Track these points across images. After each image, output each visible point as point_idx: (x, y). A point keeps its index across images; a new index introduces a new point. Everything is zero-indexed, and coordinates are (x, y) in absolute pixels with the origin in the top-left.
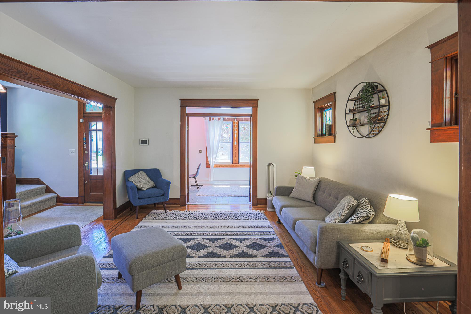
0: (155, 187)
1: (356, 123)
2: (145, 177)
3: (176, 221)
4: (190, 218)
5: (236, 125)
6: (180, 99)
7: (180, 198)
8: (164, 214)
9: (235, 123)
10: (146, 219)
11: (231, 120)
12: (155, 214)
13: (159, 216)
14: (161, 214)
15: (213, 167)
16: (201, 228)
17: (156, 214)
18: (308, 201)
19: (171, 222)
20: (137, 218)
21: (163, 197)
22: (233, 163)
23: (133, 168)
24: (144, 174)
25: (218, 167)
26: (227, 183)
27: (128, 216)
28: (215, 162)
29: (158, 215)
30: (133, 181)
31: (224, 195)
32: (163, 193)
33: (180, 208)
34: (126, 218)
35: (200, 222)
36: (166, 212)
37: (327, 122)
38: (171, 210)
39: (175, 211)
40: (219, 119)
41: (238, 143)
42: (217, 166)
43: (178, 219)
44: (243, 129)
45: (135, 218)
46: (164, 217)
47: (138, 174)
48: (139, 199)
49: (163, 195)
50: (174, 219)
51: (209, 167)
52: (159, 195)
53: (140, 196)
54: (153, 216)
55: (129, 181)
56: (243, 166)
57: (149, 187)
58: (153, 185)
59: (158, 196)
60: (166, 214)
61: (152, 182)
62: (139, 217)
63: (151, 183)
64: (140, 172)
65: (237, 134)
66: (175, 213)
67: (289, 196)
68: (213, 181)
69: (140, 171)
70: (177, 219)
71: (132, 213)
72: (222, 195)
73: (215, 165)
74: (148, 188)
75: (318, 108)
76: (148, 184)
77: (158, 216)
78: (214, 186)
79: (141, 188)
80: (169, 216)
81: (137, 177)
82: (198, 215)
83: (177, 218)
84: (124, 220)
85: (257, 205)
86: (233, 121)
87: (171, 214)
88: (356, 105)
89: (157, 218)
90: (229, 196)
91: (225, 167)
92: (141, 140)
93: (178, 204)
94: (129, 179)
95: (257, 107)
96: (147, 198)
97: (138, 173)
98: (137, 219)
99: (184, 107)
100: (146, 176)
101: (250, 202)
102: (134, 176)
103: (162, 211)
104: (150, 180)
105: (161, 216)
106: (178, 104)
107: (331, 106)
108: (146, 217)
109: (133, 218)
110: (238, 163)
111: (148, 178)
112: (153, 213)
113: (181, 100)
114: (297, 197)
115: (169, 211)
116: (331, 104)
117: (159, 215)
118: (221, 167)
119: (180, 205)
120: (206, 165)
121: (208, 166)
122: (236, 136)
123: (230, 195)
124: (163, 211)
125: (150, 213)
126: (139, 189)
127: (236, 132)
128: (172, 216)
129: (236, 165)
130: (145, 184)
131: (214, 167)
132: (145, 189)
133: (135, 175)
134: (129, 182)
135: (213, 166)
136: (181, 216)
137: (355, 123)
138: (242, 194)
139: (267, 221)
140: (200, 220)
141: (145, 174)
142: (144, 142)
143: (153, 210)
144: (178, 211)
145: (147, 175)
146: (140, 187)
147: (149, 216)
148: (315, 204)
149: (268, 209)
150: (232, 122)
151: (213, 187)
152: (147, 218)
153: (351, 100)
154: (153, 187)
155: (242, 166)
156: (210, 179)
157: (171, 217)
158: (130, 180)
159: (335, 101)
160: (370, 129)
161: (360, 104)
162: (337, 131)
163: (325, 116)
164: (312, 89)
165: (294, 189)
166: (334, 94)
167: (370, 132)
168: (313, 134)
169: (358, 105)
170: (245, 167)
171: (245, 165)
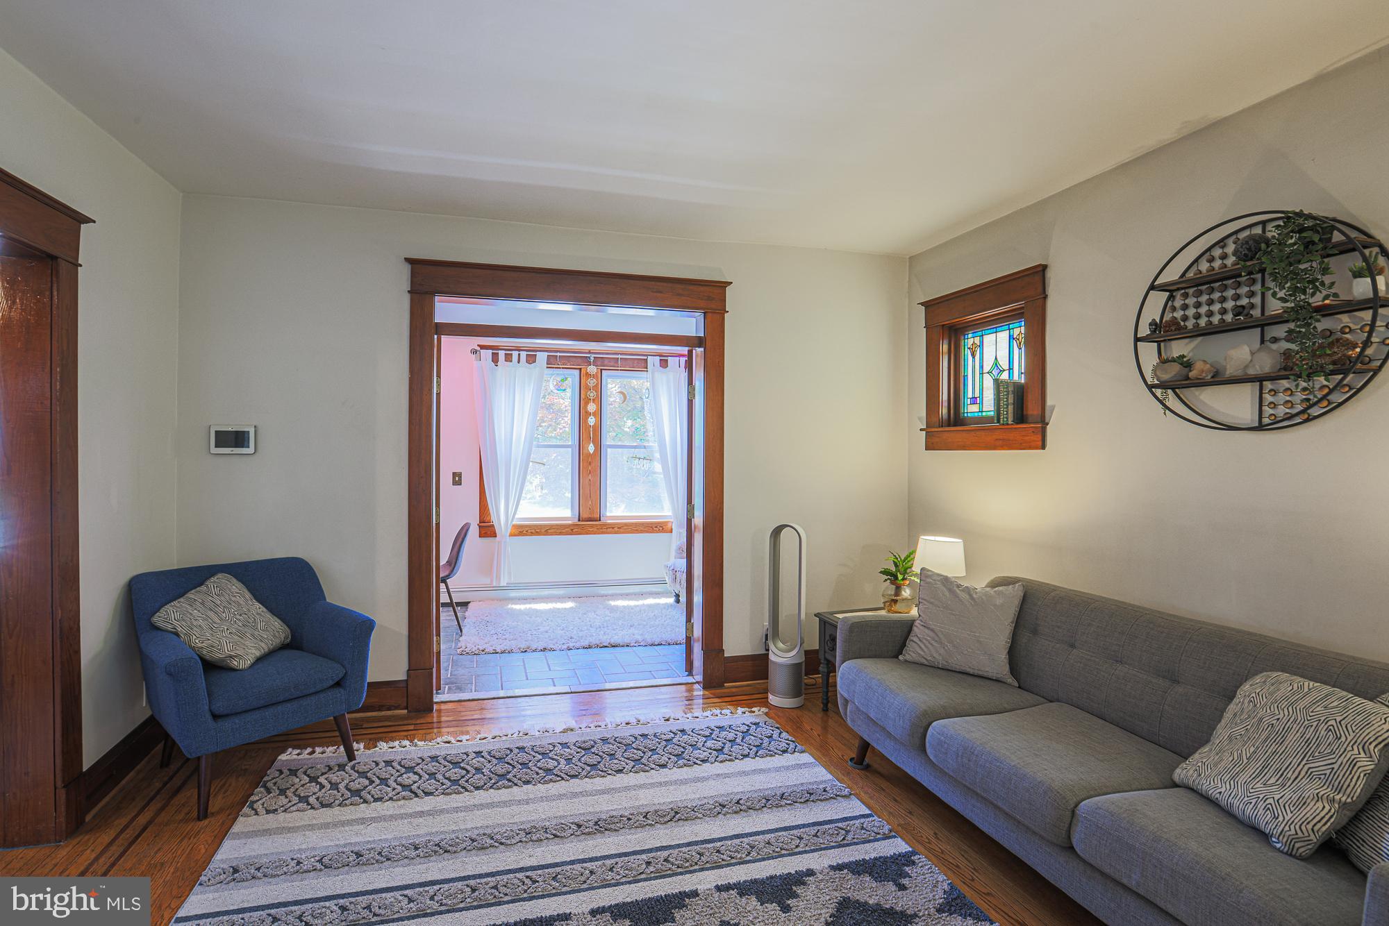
0: (293, 645)
1: (1191, 374)
2: (242, 601)
3: (416, 805)
4: (478, 779)
5: (592, 382)
6: (408, 260)
7: (405, 678)
8: (341, 767)
9: (588, 375)
10: (257, 814)
11: (573, 365)
12: (299, 773)
13: (322, 786)
14: (330, 769)
15: (508, 534)
16: (556, 836)
17: (305, 773)
18: (990, 675)
19: (393, 817)
20: (203, 814)
21: (339, 693)
22: (579, 520)
23: (172, 561)
24: (235, 588)
25: (526, 535)
26: (561, 592)
27: (152, 799)
28: (517, 516)
29: (313, 779)
30: (179, 629)
31: (571, 645)
32: (341, 676)
33: (412, 727)
34: (142, 820)
35: (534, 801)
36: (351, 755)
37: (982, 374)
38: (371, 744)
39: (391, 744)
40: (531, 359)
41: (599, 447)
42: (524, 531)
43: (420, 792)
44: (618, 398)
45: (195, 814)
46: (347, 788)
47: (203, 588)
48: (216, 717)
49: (338, 684)
50: (404, 798)
51: (494, 535)
52: (319, 687)
53: (220, 707)
54: (292, 790)
55: (158, 629)
56: (616, 529)
57: (266, 650)
58: (283, 636)
59: (313, 690)
60: (353, 768)
61: (277, 624)
62: (215, 804)
63: (271, 630)
64: (212, 579)
65: (594, 414)
66: (398, 758)
67: (901, 657)
68: (508, 588)
69: (213, 575)
70: (416, 795)
71: (171, 778)
72: (565, 647)
73: (514, 526)
74: (258, 654)
75: (943, 325)
76: (256, 633)
77: (318, 783)
78: (515, 607)
79: (223, 660)
80: (372, 782)
81: (203, 603)
82: (508, 759)
83: (414, 787)
84: (129, 834)
85: (721, 686)
86: (580, 369)
87: (377, 764)
88: (1174, 309)
89: (312, 800)
90: (590, 647)
91: (552, 534)
92: (217, 432)
93: (397, 708)
94: (158, 619)
95: (723, 311)
96: (259, 708)
97: (201, 584)
98: (206, 817)
99: (426, 293)
100: (248, 595)
101: (689, 669)
102: (182, 600)
103: (331, 749)
104: (268, 615)
105: (334, 786)
106: (403, 278)
107: (1023, 313)
108: (253, 798)
109: (181, 817)
110: (600, 520)
111: (258, 605)
112: (286, 772)
113: (415, 264)
114: (941, 663)
115: (362, 746)
116: (1023, 308)
117: (322, 780)
118: (538, 533)
119: (406, 708)
120: (480, 527)
121: (487, 530)
122: (592, 421)
123: (594, 641)
124: (332, 753)
125: (272, 772)
126: (212, 667)
127: (592, 407)
128: (386, 779)
129: (592, 526)
130: (242, 635)
131: (511, 535)
132: (243, 664)
133: (191, 595)
134: (160, 633)
135: (509, 531)
136: (432, 775)
137: (1188, 375)
138: (639, 638)
139: (806, 758)
140: (530, 786)
141: (239, 585)
142: (235, 439)
143: (283, 751)
144: (406, 743)
145: (250, 590)
146: (217, 655)
147: (269, 791)
148: (1019, 687)
149: (773, 699)
150: (578, 371)
151: (512, 609)
152: (258, 806)
153: (1162, 288)
154: (284, 647)
155: (613, 528)
156: (498, 579)
157: (384, 781)
158: (161, 624)
159: (1045, 297)
160: (1268, 398)
161: (1210, 302)
162: (1053, 407)
163: (973, 356)
164: (910, 258)
165: (921, 628)
166: (1039, 273)
167: (1265, 408)
168: (920, 419)
169: (1198, 305)
170: (623, 533)
171: (626, 525)
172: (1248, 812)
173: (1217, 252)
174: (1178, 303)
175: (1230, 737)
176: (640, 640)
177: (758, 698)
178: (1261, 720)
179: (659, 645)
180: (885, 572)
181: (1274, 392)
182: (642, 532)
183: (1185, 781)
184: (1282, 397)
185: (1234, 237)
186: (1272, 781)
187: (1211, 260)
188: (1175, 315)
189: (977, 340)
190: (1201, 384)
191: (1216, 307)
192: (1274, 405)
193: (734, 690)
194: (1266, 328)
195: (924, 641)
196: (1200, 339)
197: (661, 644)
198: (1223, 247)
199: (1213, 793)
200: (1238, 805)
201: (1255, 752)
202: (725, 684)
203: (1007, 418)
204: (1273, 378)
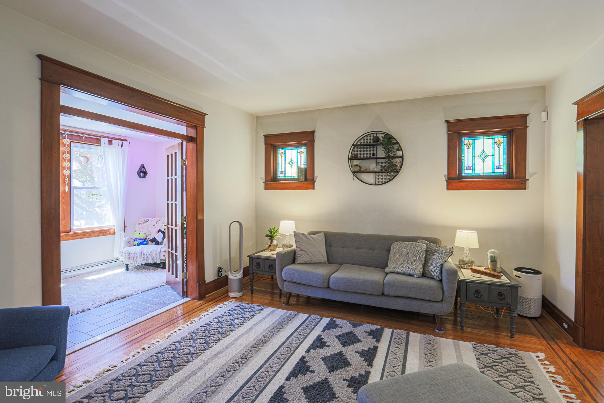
1: (361, 170)
5: (67, 149)
9: (64, 144)
18: (322, 261)
32: (54, 352)
37: (285, 163)
41: (70, 188)
49: (53, 359)
56: (82, 236)
67: (296, 262)
75: (271, 144)
88: (354, 151)
107: (305, 145)
110: (70, 232)
113: (45, 60)
114: (309, 261)
116: (305, 143)
122: (67, 172)
127: (67, 164)
129: (66, 236)
148: (330, 263)
153: (354, 145)
155: (80, 235)
159: (314, 141)
160: (377, 177)
161: (364, 151)
162: (317, 177)
163: (282, 157)
164: (257, 117)
165: (301, 251)
166: (313, 133)
167: (377, 180)
168: (261, 178)
169: (361, 151)
170: (86, 238)
171: (88, 233)
172: (409, 272)
173: (365, 138)
174: (356, 150)
175: (396, 258)
176: (137, 291)
177: (225, 297)
178: (402, 252)
179: (148, 290)
180: (268, 236)
181: (379, 176)
182: (97, 236)
183: (391, 271)
184: (380, 177)
185: (370, 135)
186: (410, 264)
187: (364, 140)
188: (355, 153)
189: (283, 151)
190: (363, 172)
191: (365, 152)
192: (378, 179)
193: (211, 297)
194: (377, 160)
195: (303, 255)
196: (361, 160)
197: (149, 290)
198: (367, 137)
199: (400, 271)
200: (406, 271)
201: (404, 259)
202: (206, 296)
203: (302, 179)
204: (378, 172)
